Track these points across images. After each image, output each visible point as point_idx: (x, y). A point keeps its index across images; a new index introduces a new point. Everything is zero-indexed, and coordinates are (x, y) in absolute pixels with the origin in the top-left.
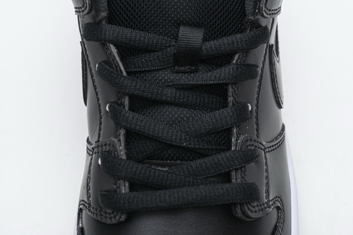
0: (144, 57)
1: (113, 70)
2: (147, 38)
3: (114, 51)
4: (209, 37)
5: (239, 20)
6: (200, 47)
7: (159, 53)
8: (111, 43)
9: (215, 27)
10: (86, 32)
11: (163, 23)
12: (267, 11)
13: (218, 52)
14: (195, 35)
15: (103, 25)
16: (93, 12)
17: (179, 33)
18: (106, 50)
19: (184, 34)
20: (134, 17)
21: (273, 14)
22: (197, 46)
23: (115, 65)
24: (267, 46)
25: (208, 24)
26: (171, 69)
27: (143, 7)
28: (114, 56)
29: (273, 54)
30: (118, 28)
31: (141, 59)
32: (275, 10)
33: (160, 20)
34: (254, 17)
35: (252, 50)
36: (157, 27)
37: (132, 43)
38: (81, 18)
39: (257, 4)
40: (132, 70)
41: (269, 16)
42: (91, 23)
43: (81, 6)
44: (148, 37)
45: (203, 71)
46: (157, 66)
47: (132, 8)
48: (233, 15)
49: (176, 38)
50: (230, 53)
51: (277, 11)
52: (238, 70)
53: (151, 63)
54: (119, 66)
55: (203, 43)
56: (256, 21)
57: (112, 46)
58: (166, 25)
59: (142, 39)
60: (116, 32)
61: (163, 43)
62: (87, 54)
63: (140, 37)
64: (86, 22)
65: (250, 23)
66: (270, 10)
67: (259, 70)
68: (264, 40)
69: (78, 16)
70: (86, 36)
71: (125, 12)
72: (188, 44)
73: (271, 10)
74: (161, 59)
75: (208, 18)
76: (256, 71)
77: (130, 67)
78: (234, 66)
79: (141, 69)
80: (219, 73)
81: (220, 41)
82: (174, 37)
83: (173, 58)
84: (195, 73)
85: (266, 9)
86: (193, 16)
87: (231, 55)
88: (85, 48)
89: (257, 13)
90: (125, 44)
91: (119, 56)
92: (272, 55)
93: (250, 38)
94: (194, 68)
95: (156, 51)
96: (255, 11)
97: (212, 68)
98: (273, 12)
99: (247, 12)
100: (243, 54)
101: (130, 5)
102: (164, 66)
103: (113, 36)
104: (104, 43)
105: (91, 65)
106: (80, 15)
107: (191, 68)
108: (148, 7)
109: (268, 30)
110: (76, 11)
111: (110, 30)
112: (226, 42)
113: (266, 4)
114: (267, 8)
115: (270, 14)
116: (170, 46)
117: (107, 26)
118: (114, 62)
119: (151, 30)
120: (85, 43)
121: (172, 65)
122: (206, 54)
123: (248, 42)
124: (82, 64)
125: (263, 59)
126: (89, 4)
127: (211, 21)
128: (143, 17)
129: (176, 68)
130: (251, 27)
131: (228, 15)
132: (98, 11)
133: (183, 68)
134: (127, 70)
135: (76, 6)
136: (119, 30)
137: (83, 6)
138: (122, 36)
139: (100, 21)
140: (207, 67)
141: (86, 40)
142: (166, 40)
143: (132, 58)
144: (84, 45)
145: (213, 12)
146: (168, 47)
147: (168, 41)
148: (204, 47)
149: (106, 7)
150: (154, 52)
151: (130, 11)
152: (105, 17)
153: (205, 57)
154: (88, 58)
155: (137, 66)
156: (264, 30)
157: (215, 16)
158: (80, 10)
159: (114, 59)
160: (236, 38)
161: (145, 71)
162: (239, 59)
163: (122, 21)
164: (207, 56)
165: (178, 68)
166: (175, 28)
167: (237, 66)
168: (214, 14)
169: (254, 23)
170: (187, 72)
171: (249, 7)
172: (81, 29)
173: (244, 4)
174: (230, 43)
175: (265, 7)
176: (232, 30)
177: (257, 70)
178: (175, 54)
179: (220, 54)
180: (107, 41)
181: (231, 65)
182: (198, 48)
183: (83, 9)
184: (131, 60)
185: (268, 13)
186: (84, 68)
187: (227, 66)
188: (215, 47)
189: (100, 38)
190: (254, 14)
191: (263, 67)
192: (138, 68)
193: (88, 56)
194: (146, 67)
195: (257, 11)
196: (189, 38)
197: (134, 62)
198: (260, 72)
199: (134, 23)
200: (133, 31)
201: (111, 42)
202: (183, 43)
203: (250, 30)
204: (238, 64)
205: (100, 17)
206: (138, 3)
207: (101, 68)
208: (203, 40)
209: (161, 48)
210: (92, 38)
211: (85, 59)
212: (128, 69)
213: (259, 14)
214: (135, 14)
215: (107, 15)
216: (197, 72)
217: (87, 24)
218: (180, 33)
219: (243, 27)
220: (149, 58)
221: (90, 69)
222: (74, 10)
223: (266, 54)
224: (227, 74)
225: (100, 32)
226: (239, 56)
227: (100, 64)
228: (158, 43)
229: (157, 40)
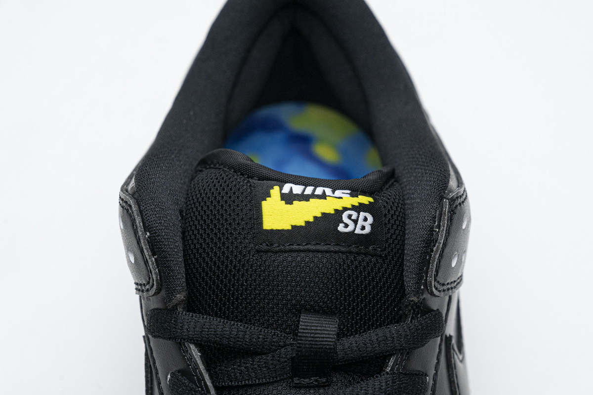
0: (244, 363)
1: (194, 386)
2: (248, 333)
3: (196, 354)
4: (348, 329)
5: (395, 301)
6: (332, 347)
7: (268, 356)
8: (191, 343)
9: (357, 314)
10: (152, 324)
11: (273, 308)
12: (438, 286)
13: (361, 354)
14: (325, 329)
15: (179, 313)
16: (163, 293)
17: (299, 324)
18: (184, 352)
19: (307, 326)
20: (229, 300)
21: (448, 289)
22: (328, 345)
23: (198, 378)
24: (442, 340)
25: (345, 309)
26: (287, 382)
27: (242, 284)
28: (196, 363)
29: (452, 351)
30: (203, 318)
31: (239, 366)
32: (452, 283)
33: (268, 303)
34: (418, 298)
35: (416, 350)
36: (264, 316)
37: (225, 342)
38: (144, 300)
39: (423, 276)
40: (225, 384)
41: (443, 293)
42: (160, 309)
43: (144, 282)
44: (251, 331)
45: (339, 385)
46: (265, 377)
47: (226, 286)
48: (385, 293)
49: (295, 332)
50: (381, 354)
51: (455, 283)
52: (396, 382)
53: (256, 374)
54: (204, 380)
55: (338, 340)
56: (421, 303)
57: (192, 347)
58: (279, 312)
59: (241, 334)
60: (199, 325)
61: (274, 340)
62: (154, 357)
63: (238, 332)
64: (153, 307)
65: (412, 307)
66: (443, 285)
67: (429, 380)
68: (435, 333)
69: (140, 297)
70: (152, 330)
71: (214, 291)
72: (313, 343)
73: (446, 283)
74: (271, 367)
75: (345, 299)
76: (424, 383)
77: (222, 379)
78: (388, 376)
79: (240, 383)
80: (364, 388)
81: (366, 336)
82: (292, 330)
83: (290, 364)
84: (326, 388)
85: (436, 283)
86: (322, 298)
87: (383, 359)
88: (151, 347)
89: (423, 290)
90: (213, 344)
91: (203, 363)
92: (450, 352)
93: (413, 331)
94: (324, 380)
95: (263, 354)
96: (419, 288)
97: (353, 379)
98: (449, 286)
99: (407, 290)
100: (403, 356)
101: (222, 281)
102: (276, 378)
103: (194, 332)
104: (180, 342)
105: (160, 375)
106: (143, 296)
107: (320, 380)
108: (251, 285)
109: (441, 316)
110: (136, 289)
111: (190, 322)
112: (374, 338)
113: (436, 276)
114: (438, 282)
115: (444, 291)
116: (285, 346)
117: (186, 314)
118: (196, 373)
119: (256, 320)
120: (150, 340)
121: (288, 375)
122: (343, 359)
123: (409, 337)
124: (146, 372)
125: (436, 361)
126: (157, 280)
127: (349, 304)
128: (242, 300)
129: (296, 380)
130: (413, 313)
131: (377, 294)
132: (171, 292)
133: (307, 380)
134: (217, 384)
135: (137, 281)
136: (205, 321)
137: (148, 283)
138: (208, 332)
139: (175, 308)
140: (345, 378)
141: (152, 337)
142: (279, 335)
143: (225, 364)
144: (149, 343)
145: (354, 290)
146: (283, 347)
147: (282, 338)
148: (339, 347)
149: (184, 284)
150: (260, 354)
151: (221, 291)
152: (183, 301)
153: (341, 362)
154: (154, 363)
155: (232, 378)
156: (434, 317)
157: (356, 296)
158: (143, 288)
159: (197, 367)
160: (390, 332)
161: (246, 386)
162: (397, 365)
163: (209, 305)
164: (345, 361)
165: (298, 380)
166: (293, 317)
167: (393, 377)
168: (354, 293)
169: (418, 307)
170: (314, 387)
171: (410, 281)
172: (145, 317)
173: (402, 275)
174: (380, 339)
175: (435, 280)
176: (385, 317)
177: (426, 381)
178: (293, 358)
179: (366, 357)
180: (184, 340)
181: (384, 374)
182: (330, 349)
183: (147, 287)
184: (223, 368)
185: (441, 288)
186: (148, 378)
187: (377, 377)
188: (357, 347)
189: (174, 334)
190: (418, 292)
191: (436, 374)
192: (235, 381)
193: (154, 360)
194: (247, 379)
195: (422, 287)
196: (316, 334)
197: (228, 371)
198: (431, 382)
199: (229, 308)
200: (227, 322)
201: (191, 340)
202: (306, 340)
203: (413, 318)
204: (394, 373)
205: (174, 301)
206: (234, 278)
207: (174, 382)
208: (338, 335)
209: (271, 348)
210: (162, 333)
211: (150, 365)
212: (219, 382)
213: (426, 292)
214: (229, 295)
215: (184, 297)
216: (329, 386)
217: (154, 309)
218: (301, 325)
219: (401, 312)
220: (251, 364)
221: (158, 382)
222: (134, 286)
223: (440, 352)
224: (377, 390)
225: (174, 324)
226: (396, 360)
227: (173, 375)
228: (266, 341)
229: (265, 336)
